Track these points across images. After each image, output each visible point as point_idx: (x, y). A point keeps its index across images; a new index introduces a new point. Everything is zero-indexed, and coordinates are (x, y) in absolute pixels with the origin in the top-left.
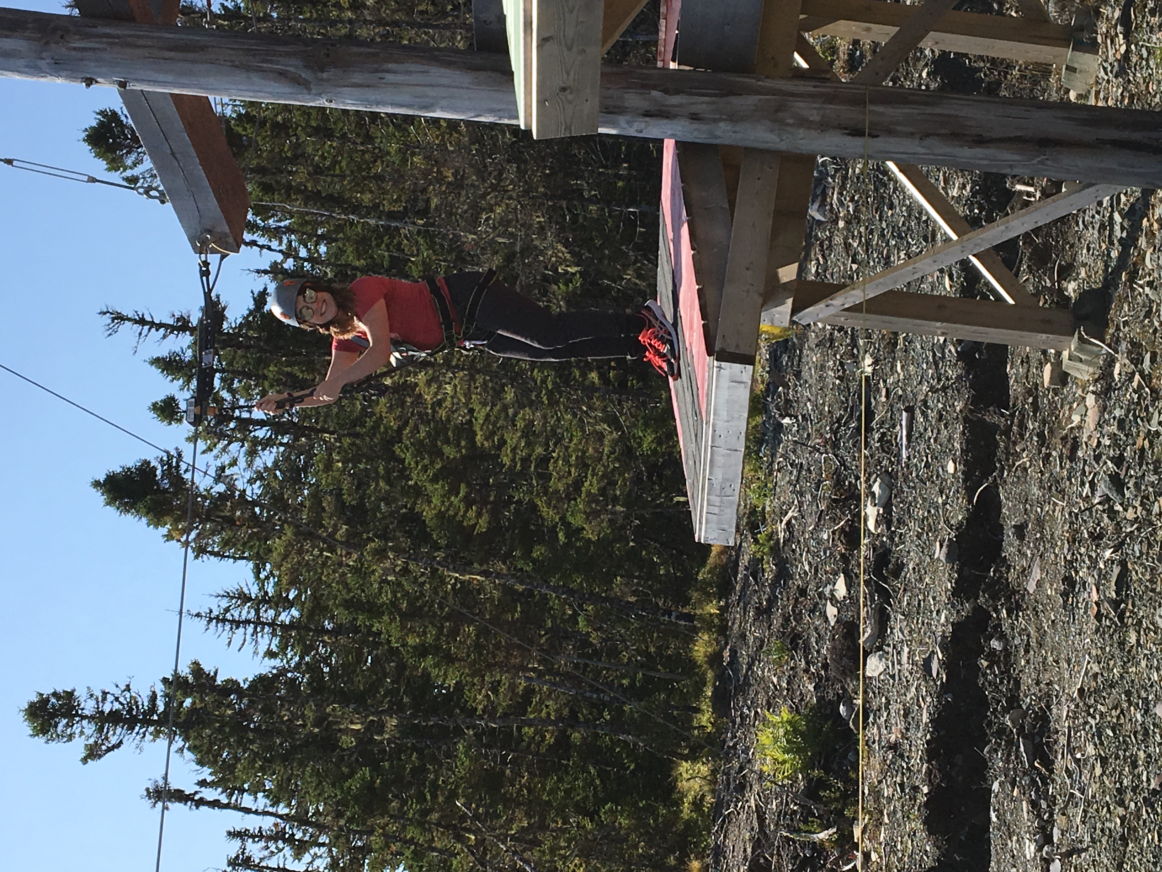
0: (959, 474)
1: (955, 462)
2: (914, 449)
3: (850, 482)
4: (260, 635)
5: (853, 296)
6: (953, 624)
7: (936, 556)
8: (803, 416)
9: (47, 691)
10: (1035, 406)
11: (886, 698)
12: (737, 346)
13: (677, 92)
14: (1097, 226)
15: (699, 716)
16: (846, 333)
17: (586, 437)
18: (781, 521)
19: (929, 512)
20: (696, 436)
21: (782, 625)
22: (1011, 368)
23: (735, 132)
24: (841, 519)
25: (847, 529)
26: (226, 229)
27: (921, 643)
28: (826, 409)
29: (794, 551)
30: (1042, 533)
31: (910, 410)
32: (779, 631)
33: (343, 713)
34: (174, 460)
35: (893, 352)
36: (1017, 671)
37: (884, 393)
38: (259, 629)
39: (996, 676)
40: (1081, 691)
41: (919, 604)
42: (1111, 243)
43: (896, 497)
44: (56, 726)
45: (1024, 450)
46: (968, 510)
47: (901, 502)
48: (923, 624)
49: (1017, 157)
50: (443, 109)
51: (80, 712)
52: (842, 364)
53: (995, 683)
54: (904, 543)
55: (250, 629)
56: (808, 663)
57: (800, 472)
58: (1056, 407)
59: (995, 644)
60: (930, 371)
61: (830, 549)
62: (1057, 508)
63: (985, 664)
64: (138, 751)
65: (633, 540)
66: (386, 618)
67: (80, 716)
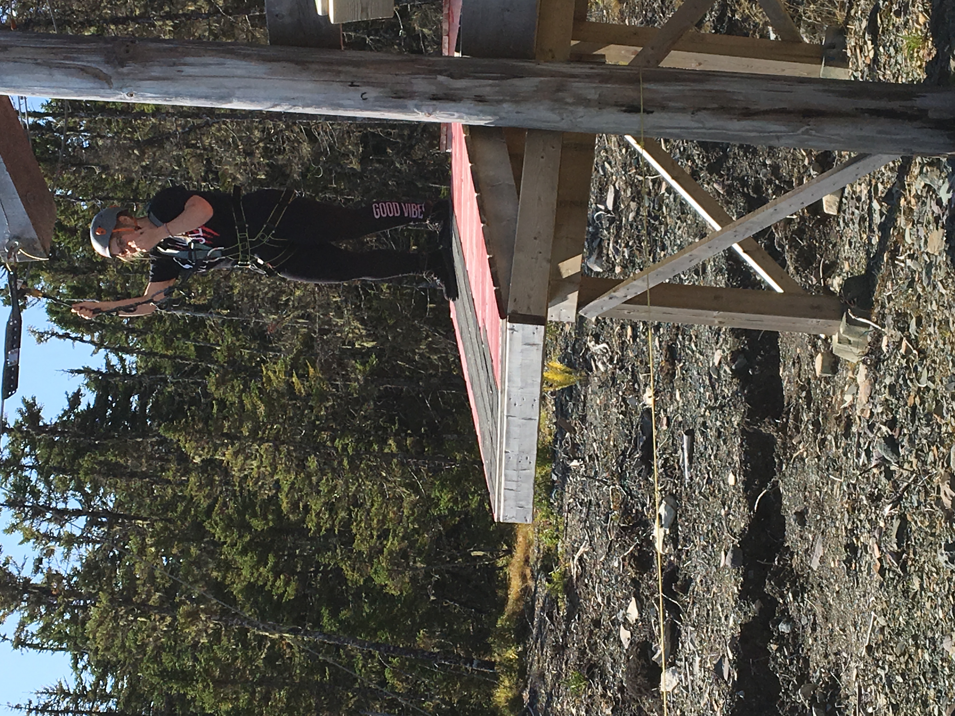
0: (740, 485)
1: (734, 474)
2: (696, 469)
3: (637, 510)
5: (635, 286)
6: (741, 625)
7: (722, 565)
8: (590, 457)
10: (809, 399)
11: (681, 711)
12: (528, 308)
13: (462, 77)
14: (857, 221)
16: (627, 369)
17: (386, 501)
18: (573, 558)
19: (713, 525)
20: (492, 411)
21: (578, 658)
22: (784, 371)
23: (517, 112)
24: (630, 546)
25: (636, 554)
26: (33, 234)
27: (711, 650)
28: (612, 443)
29: (586, 585)
30: (822, 514)
31: (690, 433)
32: (575, 664)
35: (672, 382)
36: (805, 651)
37: (665, 421)
39: (785, 657)
40: (869, 648)
41: (708, 614)
42: (872, 231)
43: (681, 516)
45: (800, 442)
46: (749, 517)
47: (687, 521)
48: (713, 632)
49: (783, 128)
50: (239, 99)
52: (624, 400)
53: (785, 665)
54: (691, 559)
56: (604, 688)
57: (589, 509)
58: (829, 394)
59: (784, 628)
60: (707, 394)
61: (621, 575)
62: (835, 486)
63: (774, 647)
65: (433, 595)
66: (199, 685)
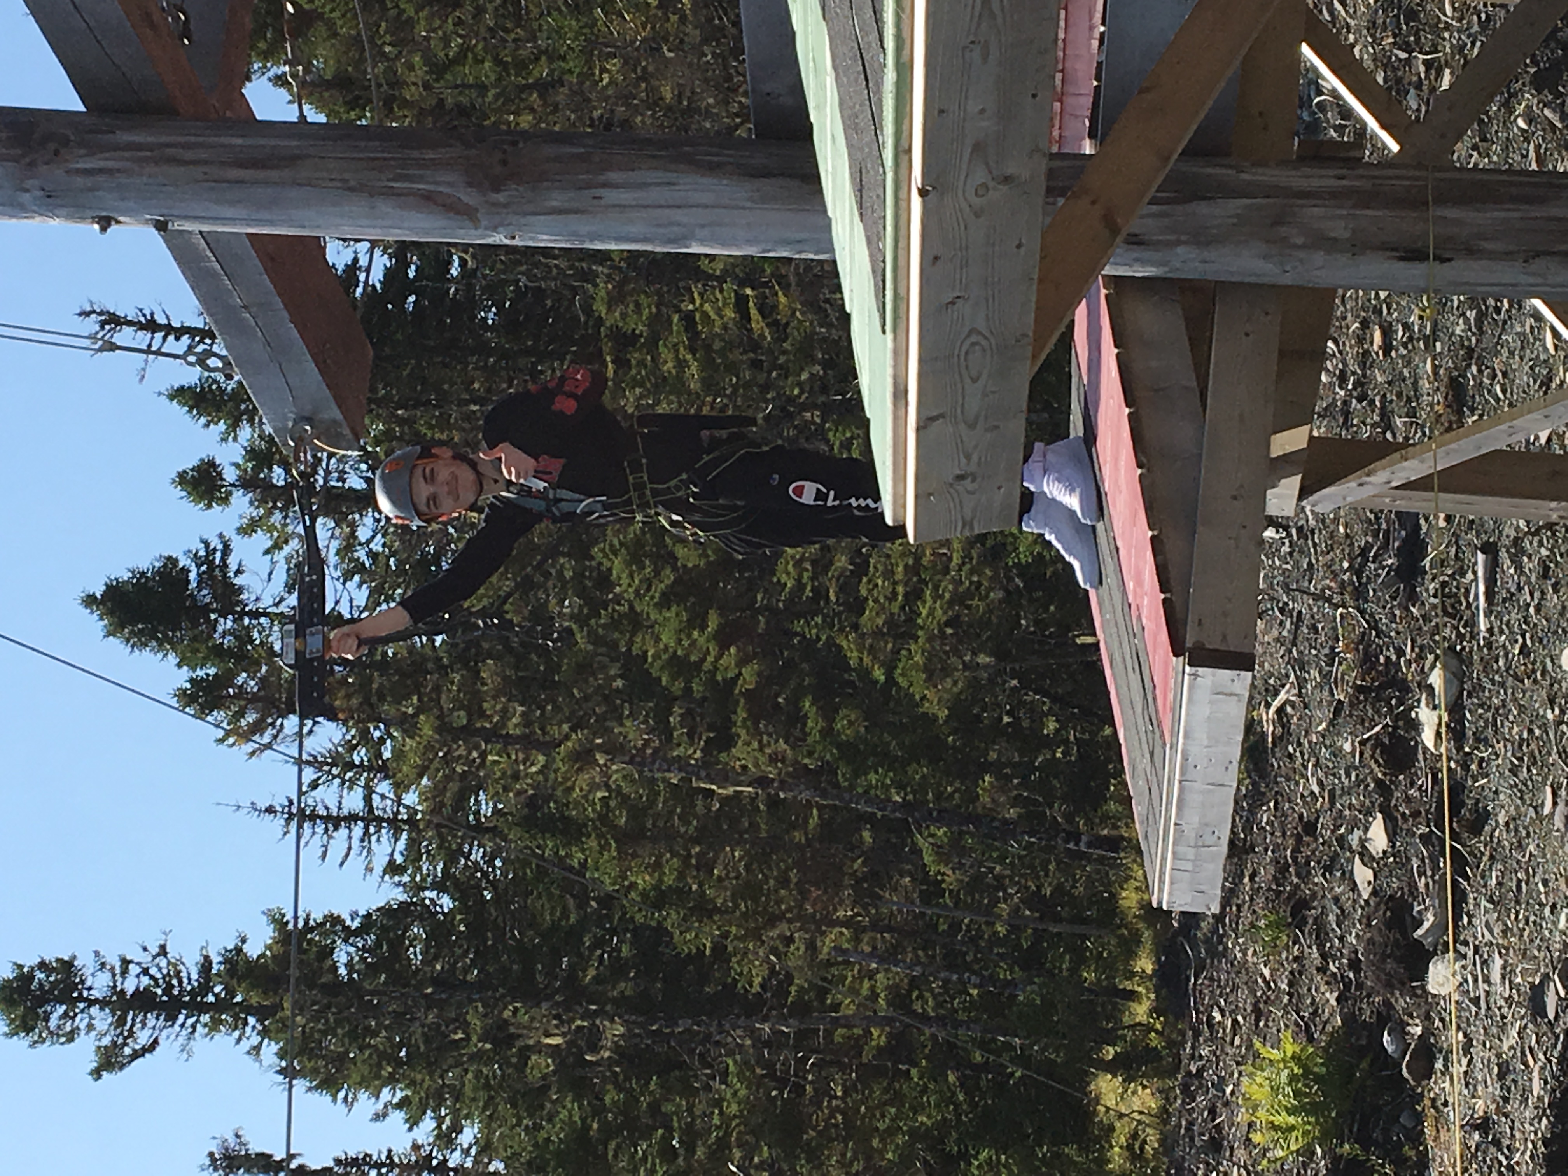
2: (1499, 616)
3: (1388, 658)
4: (374, 839)
5: (1404, 469)
7: (1546, 811)
8: (1300, 529)
9: (30, 961)
11: (1466, 1035)
12: (1224, 638)
15: (1134, 1005)
16: (1372, 403)
18: (1268, 706)
19: (1531, 731)
20: (1153, 759)
21: (1275, 878)
23: (1203, 261)
24: (1373, 723)
25: (1386, 741)
26: (336, 413)
27: (1524, 955)
28: (1342, 530)
31: (1490, 549)
32: (1269, 889)
33: (532, 1019)
34: (218, 555)
38: (372, 830)
41: (1519, 887)
44: (46, 1020)
47: (1481, 706)
48: (1527, 923)
51: (85, 994)
54: (1487, 776)
55: (358, 830)
56: (1324, 956)
57: (1297, 626)
64: (185, 1055)
66: (593, 843)
67: (86, 1000)
